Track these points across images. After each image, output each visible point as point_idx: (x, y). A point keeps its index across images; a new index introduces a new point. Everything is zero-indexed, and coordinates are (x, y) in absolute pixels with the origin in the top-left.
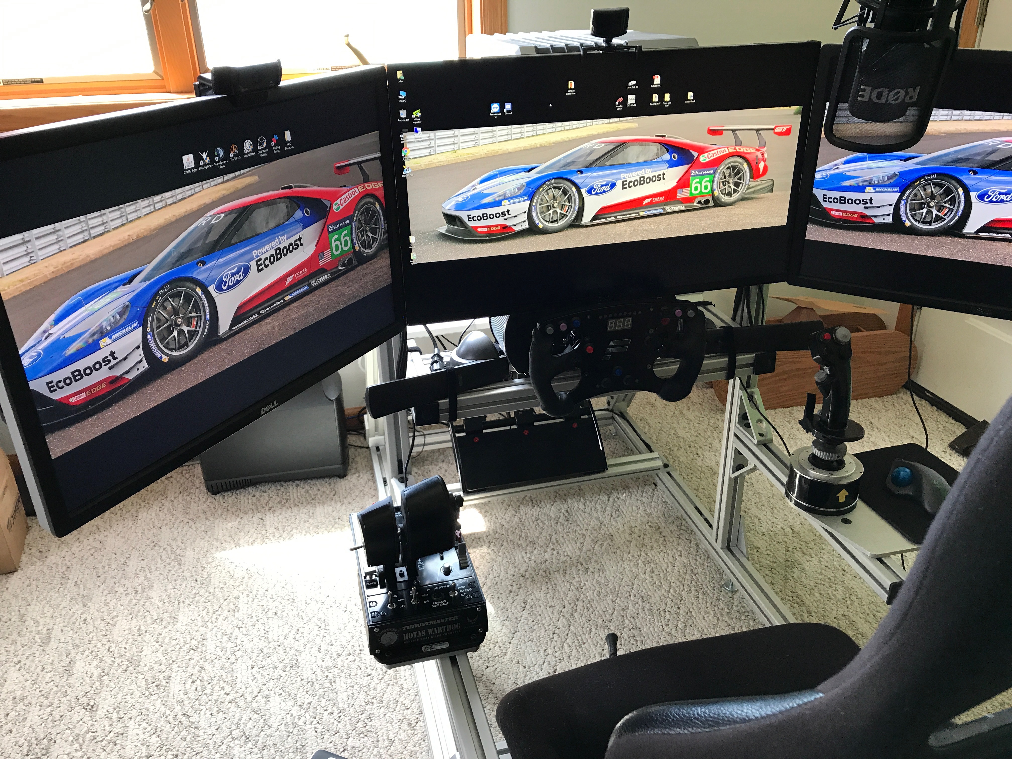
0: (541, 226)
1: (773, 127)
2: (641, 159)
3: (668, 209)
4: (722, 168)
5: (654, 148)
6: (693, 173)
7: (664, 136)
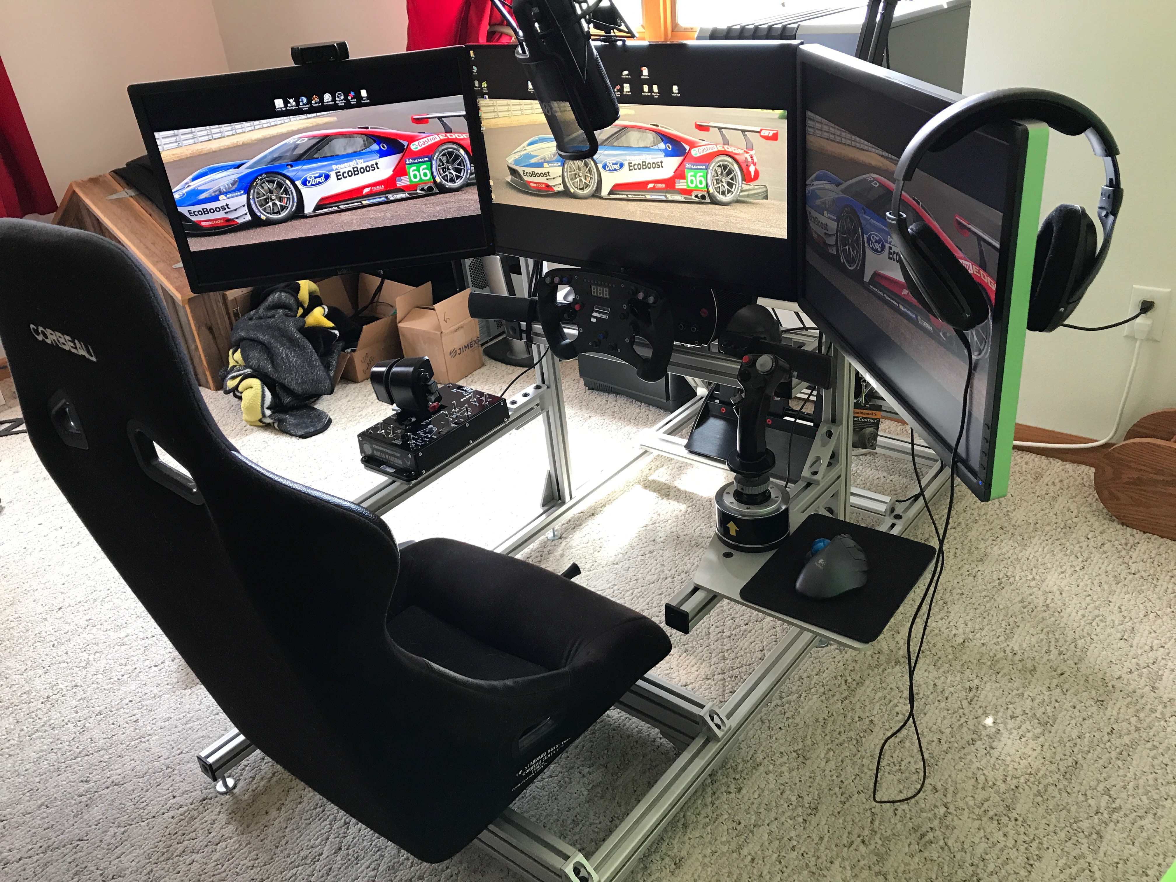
0: (572, 191)
1: (759, 130)
2: (642, 145)
3: (670, 197)
4: (713, 165)
5: (650, 137)
6: (688, 165)
7: (657, 126)
